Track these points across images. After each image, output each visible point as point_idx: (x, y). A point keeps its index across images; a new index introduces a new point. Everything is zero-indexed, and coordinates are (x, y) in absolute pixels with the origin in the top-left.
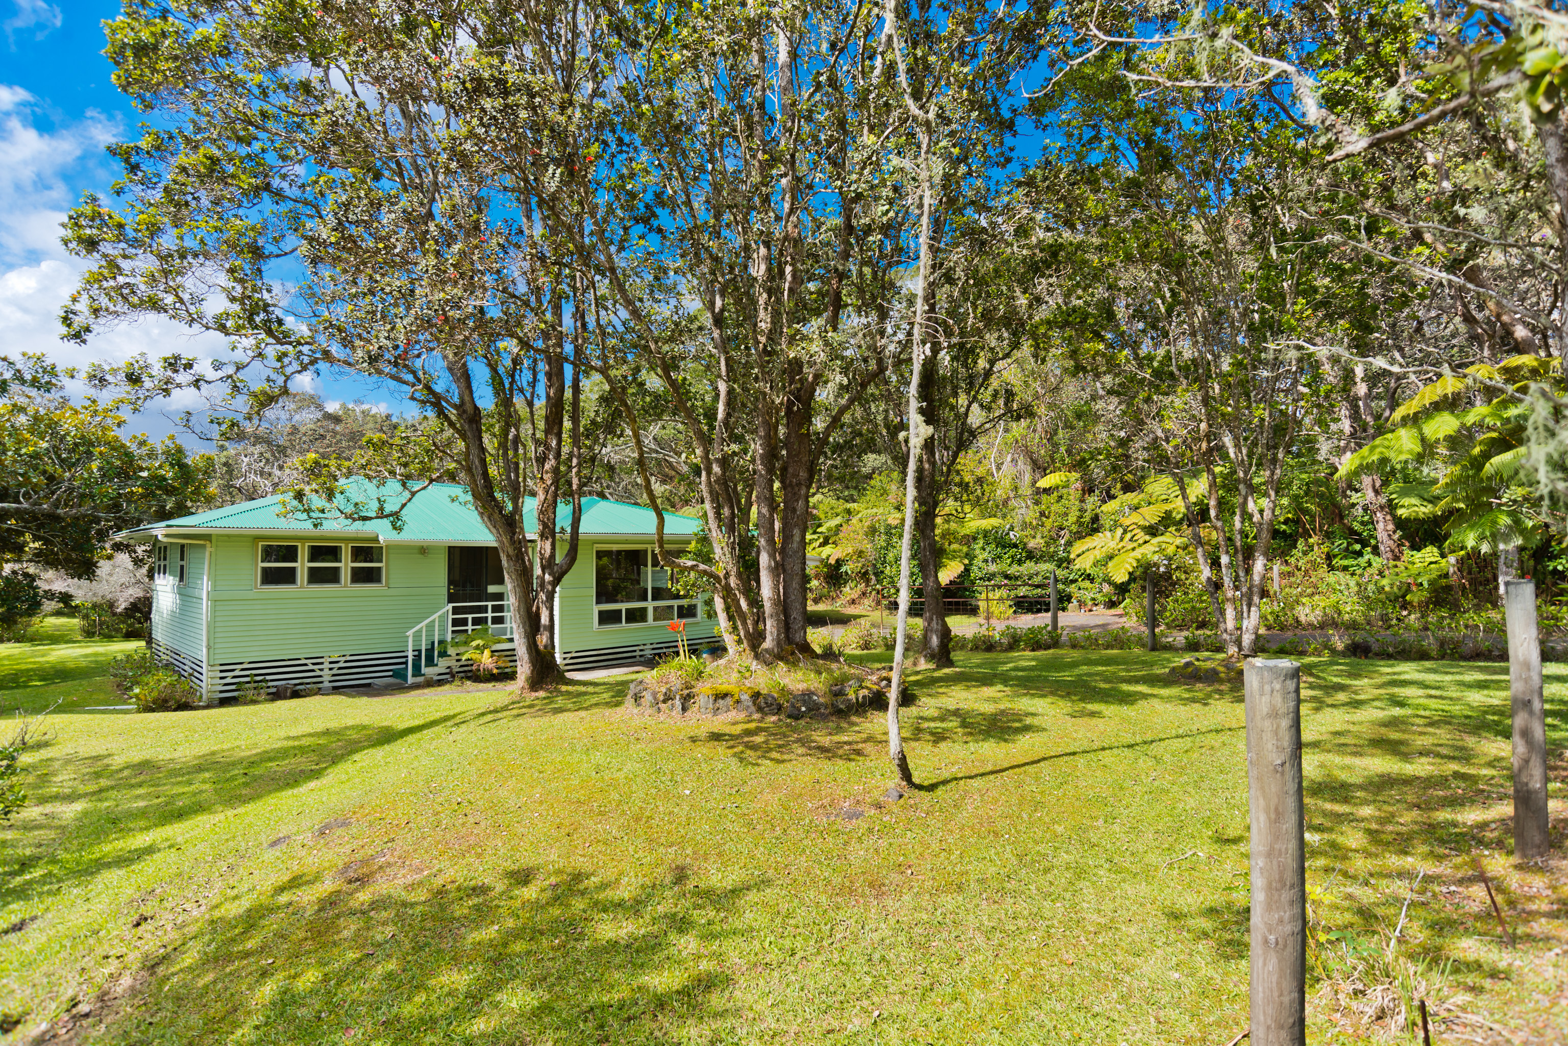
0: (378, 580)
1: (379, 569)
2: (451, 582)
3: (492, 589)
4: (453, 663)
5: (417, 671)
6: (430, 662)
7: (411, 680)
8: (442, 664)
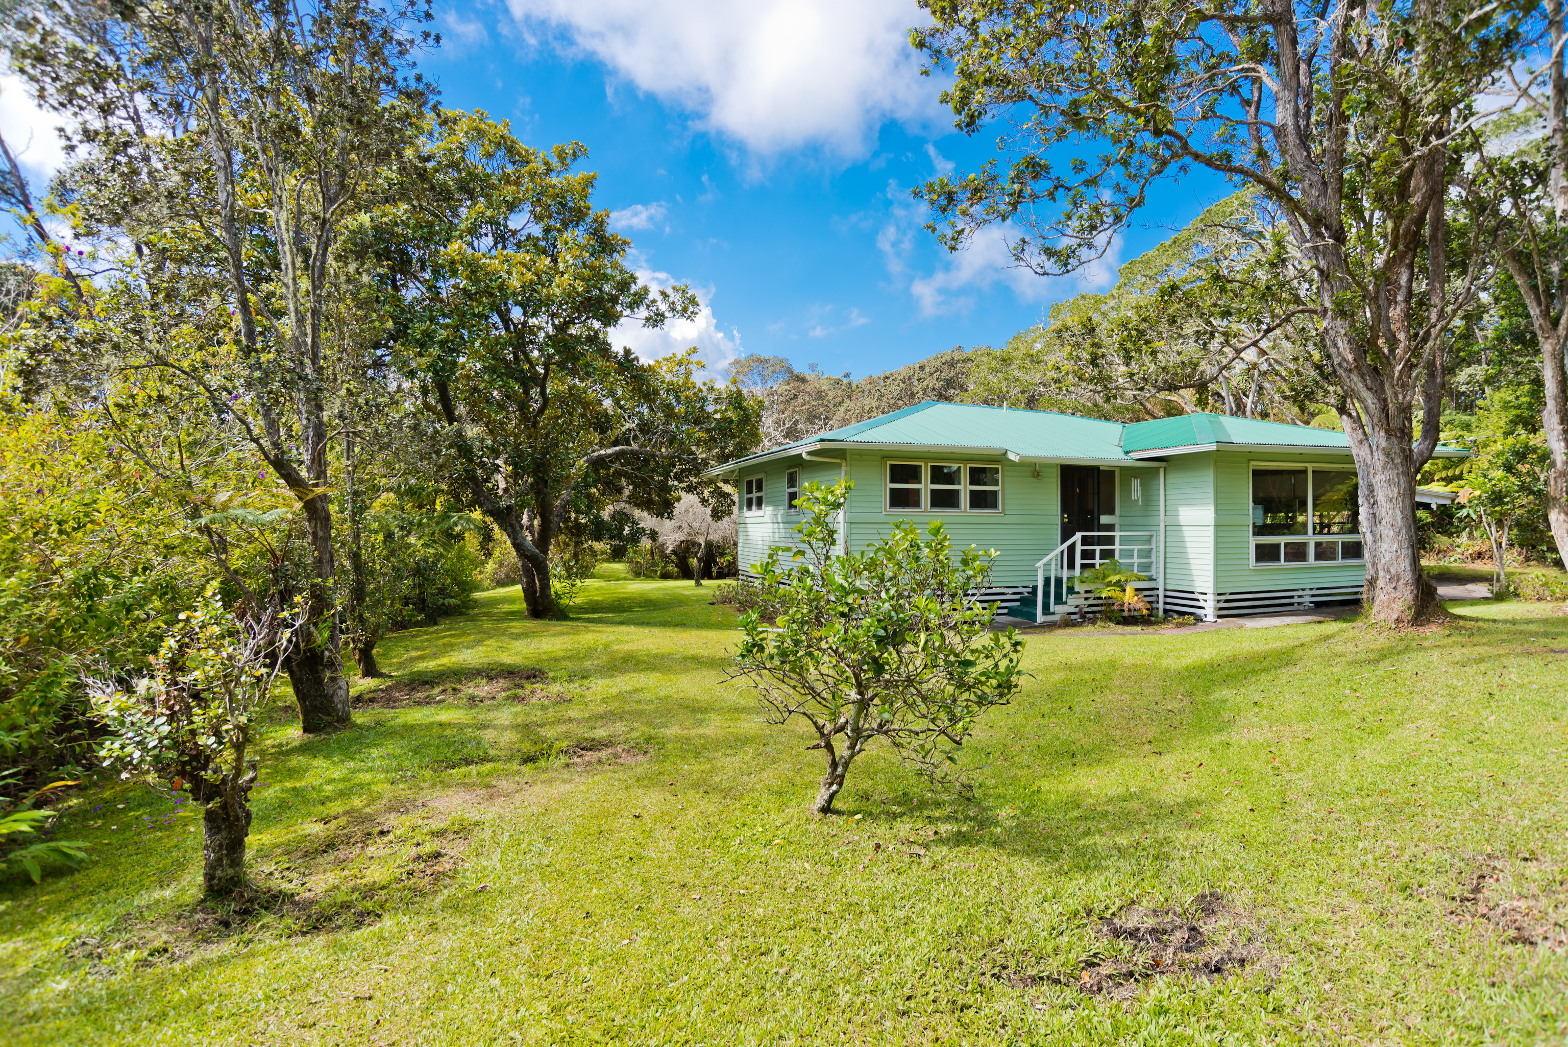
0: (994, 506)
1: (995, 493)
2: (1063, 510)
3: (1105, 519)
4: (1082, 602)
5: (1046, 610)
6: (1059, 600)
7: (1040, 618)
8: (1072, 603)
